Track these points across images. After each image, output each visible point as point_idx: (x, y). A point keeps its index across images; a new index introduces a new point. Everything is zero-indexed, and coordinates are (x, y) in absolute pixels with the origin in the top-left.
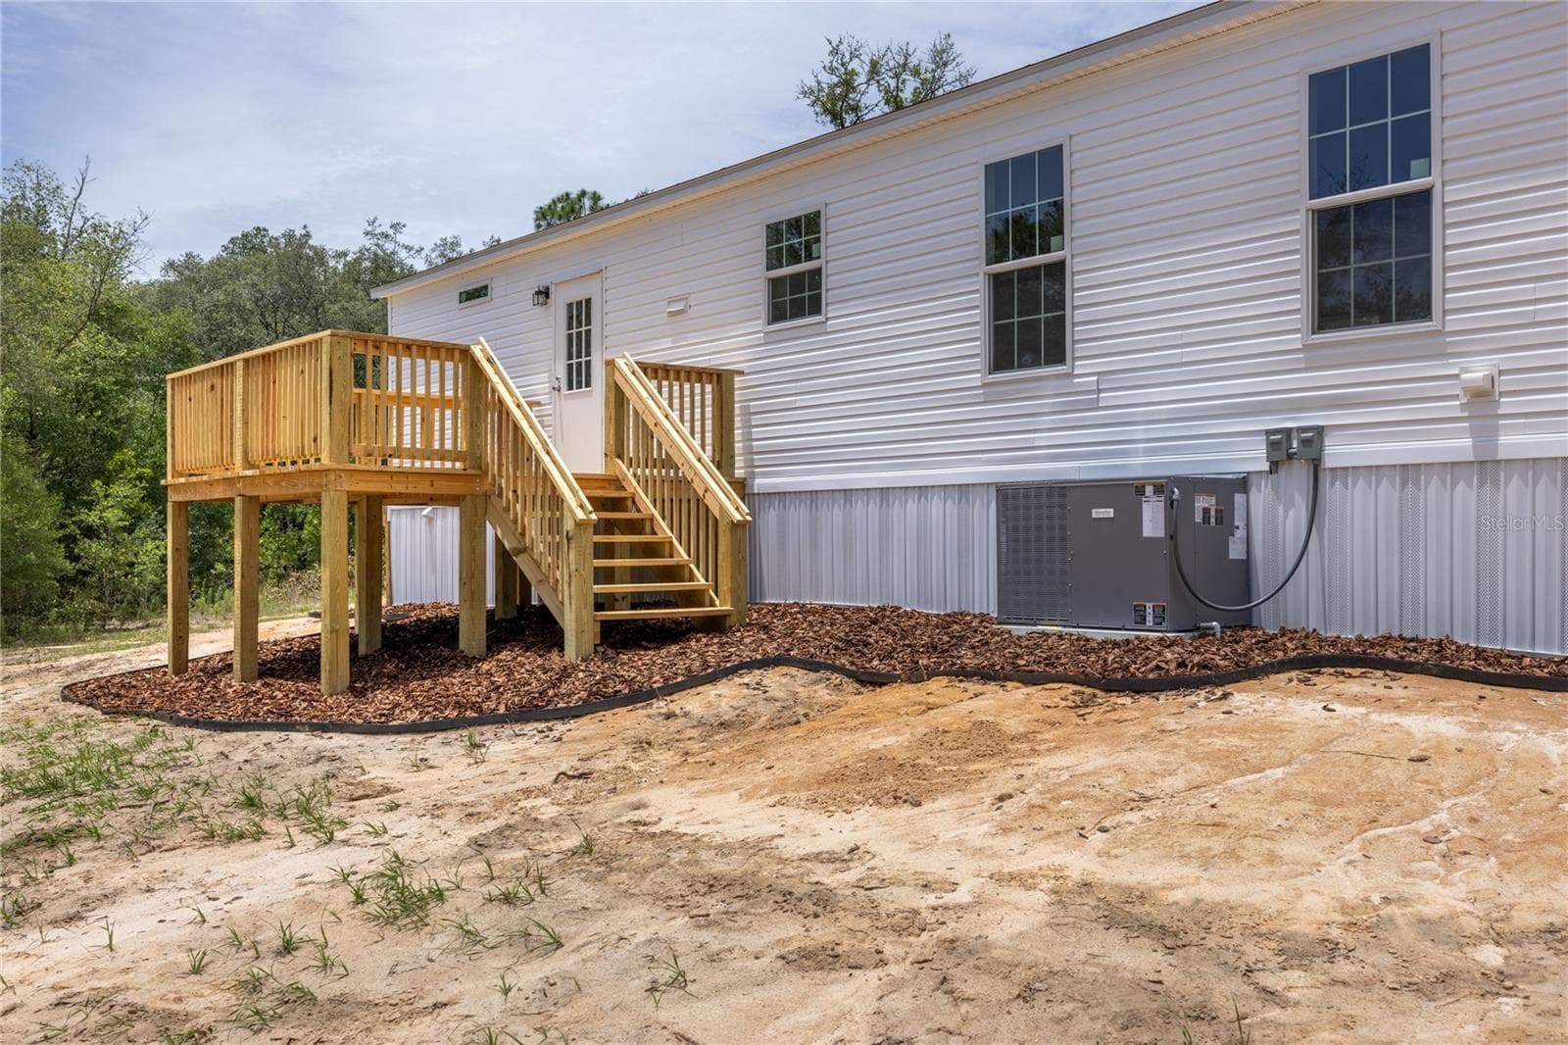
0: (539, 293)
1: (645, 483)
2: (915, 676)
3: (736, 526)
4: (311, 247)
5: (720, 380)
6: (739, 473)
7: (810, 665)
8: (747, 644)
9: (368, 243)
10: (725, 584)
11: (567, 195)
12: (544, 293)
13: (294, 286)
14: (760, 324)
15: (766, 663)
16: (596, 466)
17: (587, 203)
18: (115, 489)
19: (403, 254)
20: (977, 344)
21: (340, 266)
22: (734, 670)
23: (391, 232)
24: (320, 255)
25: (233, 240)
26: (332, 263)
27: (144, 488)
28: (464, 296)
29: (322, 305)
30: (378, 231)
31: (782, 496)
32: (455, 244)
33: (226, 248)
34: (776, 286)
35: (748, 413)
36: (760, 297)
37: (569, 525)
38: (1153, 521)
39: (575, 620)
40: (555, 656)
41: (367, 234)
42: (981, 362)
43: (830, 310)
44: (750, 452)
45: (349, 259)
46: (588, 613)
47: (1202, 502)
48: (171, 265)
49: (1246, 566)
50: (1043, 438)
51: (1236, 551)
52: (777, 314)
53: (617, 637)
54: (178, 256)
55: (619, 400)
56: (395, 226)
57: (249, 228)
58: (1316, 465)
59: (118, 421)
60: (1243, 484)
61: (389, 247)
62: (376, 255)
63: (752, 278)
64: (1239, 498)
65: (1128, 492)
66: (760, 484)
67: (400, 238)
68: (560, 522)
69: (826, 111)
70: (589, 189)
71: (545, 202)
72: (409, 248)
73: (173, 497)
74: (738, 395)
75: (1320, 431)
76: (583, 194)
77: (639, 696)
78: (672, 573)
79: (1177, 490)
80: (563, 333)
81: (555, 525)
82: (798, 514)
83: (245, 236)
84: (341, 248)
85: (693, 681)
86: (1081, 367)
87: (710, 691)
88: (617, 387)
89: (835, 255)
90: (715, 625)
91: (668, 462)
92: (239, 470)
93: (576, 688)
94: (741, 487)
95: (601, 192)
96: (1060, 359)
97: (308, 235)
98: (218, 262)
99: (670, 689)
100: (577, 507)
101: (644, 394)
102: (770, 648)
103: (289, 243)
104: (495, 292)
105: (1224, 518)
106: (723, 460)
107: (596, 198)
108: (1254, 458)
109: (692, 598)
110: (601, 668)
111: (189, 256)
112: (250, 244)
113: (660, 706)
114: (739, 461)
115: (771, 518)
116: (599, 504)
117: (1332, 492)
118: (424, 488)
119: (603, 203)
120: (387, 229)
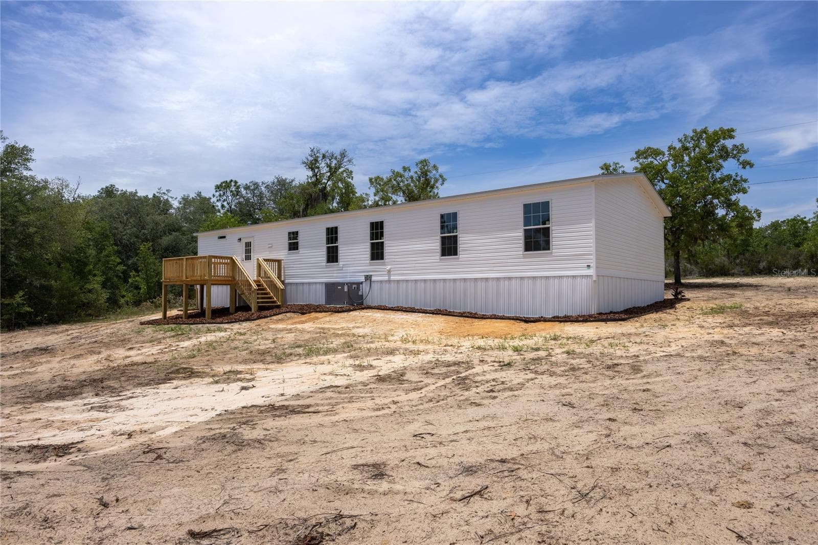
1: (265, 281)
2: (310, 313)
3: (282, 289)
4: (138, 196)
5: (279, 261)
6: (282, 279)
7: (294, 312)
8: (284, 309)
10: (280, 299)
11: (227, 181)
12: (240, 240)
14: (287, 251)
15: (287, 312)
16: (255, 278)
17: (233, 184)
19: (170, 199)
20: (325, 258)
22: (281, 313)
23: (166, 192)
25: (102, 189)
28: (219, 237)
30: (162, 192)
31: (291, 284)
32: (188, 195)
34: (290, 244)
35: (284, 268)
36: (287, 246)
37: (253, 289)
38: (346, 289)
39: (253, 306)
40: (250, 312)
41: (158, 193)
42: (325, 261)
43: (300, 249)
44: (285, 275)
46: (256, 304)
47: (354, 286)
49: (362, 296)
50: (335, 275)
51: (360, 293)
52: (290, 249)
53: (261, 309)
55: (259, 266)
56: (168, 191)
57: (107, 185)
58: (371, 280)
60: (362, 283)
61: (165, 197)
63: (285, 242)
64: (361, 285)
65: (342, 284)
66: (287, 281)
67: (169, 194)
68: (251, 289)
69: (309, 168)
70: (234, 179)
71: (219, 183)
72: (172, 198)
73: (163, 284)
74: (282, 264)
75: (371, 275)
76: (232, 181)
77: (265, 317)
78: (271, 298)
79: (350, 284)
80: (244, 248)
81: (250, 289)
82: (294, 287)
83: (107, 187)
85: (275, 315)
86: (340, 263)
87: (277, 316)
88: (259, 264)
89: (301, 240)
90: (278, 307)
91: (269, 278)
92: (184, 278)
93: (255, 316)
94: (283, 282)
95: (237, 180)
96: (337, 262)
98: (97, 196)
99: (271, 316)
100: (254, 286)
101: (264, 264)
102: (288, 310)
104: (227, 237)
105: (358, 288)
106: (279, 277)
107: (236, 182)
108: (363, 279)
109: (274, 302)
110: (258, 314)
113: (269, 318)
114: (282, 277)
115: (289, 288)
116: (258, 286)
117: (373, 284)
118: (224, 283)
119: (238, 184)
120: (164, 191)
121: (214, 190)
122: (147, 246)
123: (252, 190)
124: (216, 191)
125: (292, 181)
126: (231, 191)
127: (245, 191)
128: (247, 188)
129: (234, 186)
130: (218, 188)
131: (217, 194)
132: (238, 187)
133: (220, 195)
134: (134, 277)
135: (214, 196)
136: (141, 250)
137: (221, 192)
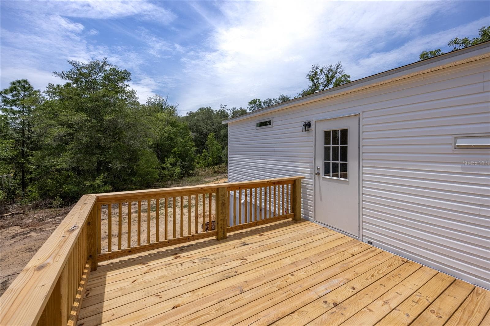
0: (305, 125)
4: (211, 110)
9: (220, 109)
11: (254, 100)
12: (308, 125)
13: (208, 116)
17: (258, 101)
18: (169, 159)
19: (226, 110)
21: (216, 113)
23: (224, 107)
24: (212, 111)
25: (199, 109)
26: (214, 112)
27: (175, 159)
28: (259, 124)
29: (213, 119)
32: (235, 109)
33: (198, 110)
41: (220, 107)
45: (217, 111)
48: (188, 113)
54: (189, 112)
57: (201, 107)
59: (174, 143)
61: (224, 109)
62: (221, 111)
67: (226, 108)
70: (258, 99)
71: (250, 101)
72: (227, 109)
76: (257, 99)
80: (321, 145)
83: (201, 108)
84: (216, 110)
95: (260, 99)
97: (210, 108)
98: (196, 113)
103: (207, 109)
104: (275, 123)
107: (259, 100)
111: (191, 112)
112: (202, 110)
119: (260, 101)
120: (224, 106)
121: (248, 105)
122: (212, 135)
123: (268, 103)
124: (249, 105)
125: (289, 98)
126: (257, 105)
127: (264, 105)
128: (265, 102)
129: (258, 102)
130: (250, 103)
131: (250, 107)
132: (260, 102)
133: (251, 107)
134: (205, 153)
135: (248, 108)
136: (209, 137)
137: (252, 106)
